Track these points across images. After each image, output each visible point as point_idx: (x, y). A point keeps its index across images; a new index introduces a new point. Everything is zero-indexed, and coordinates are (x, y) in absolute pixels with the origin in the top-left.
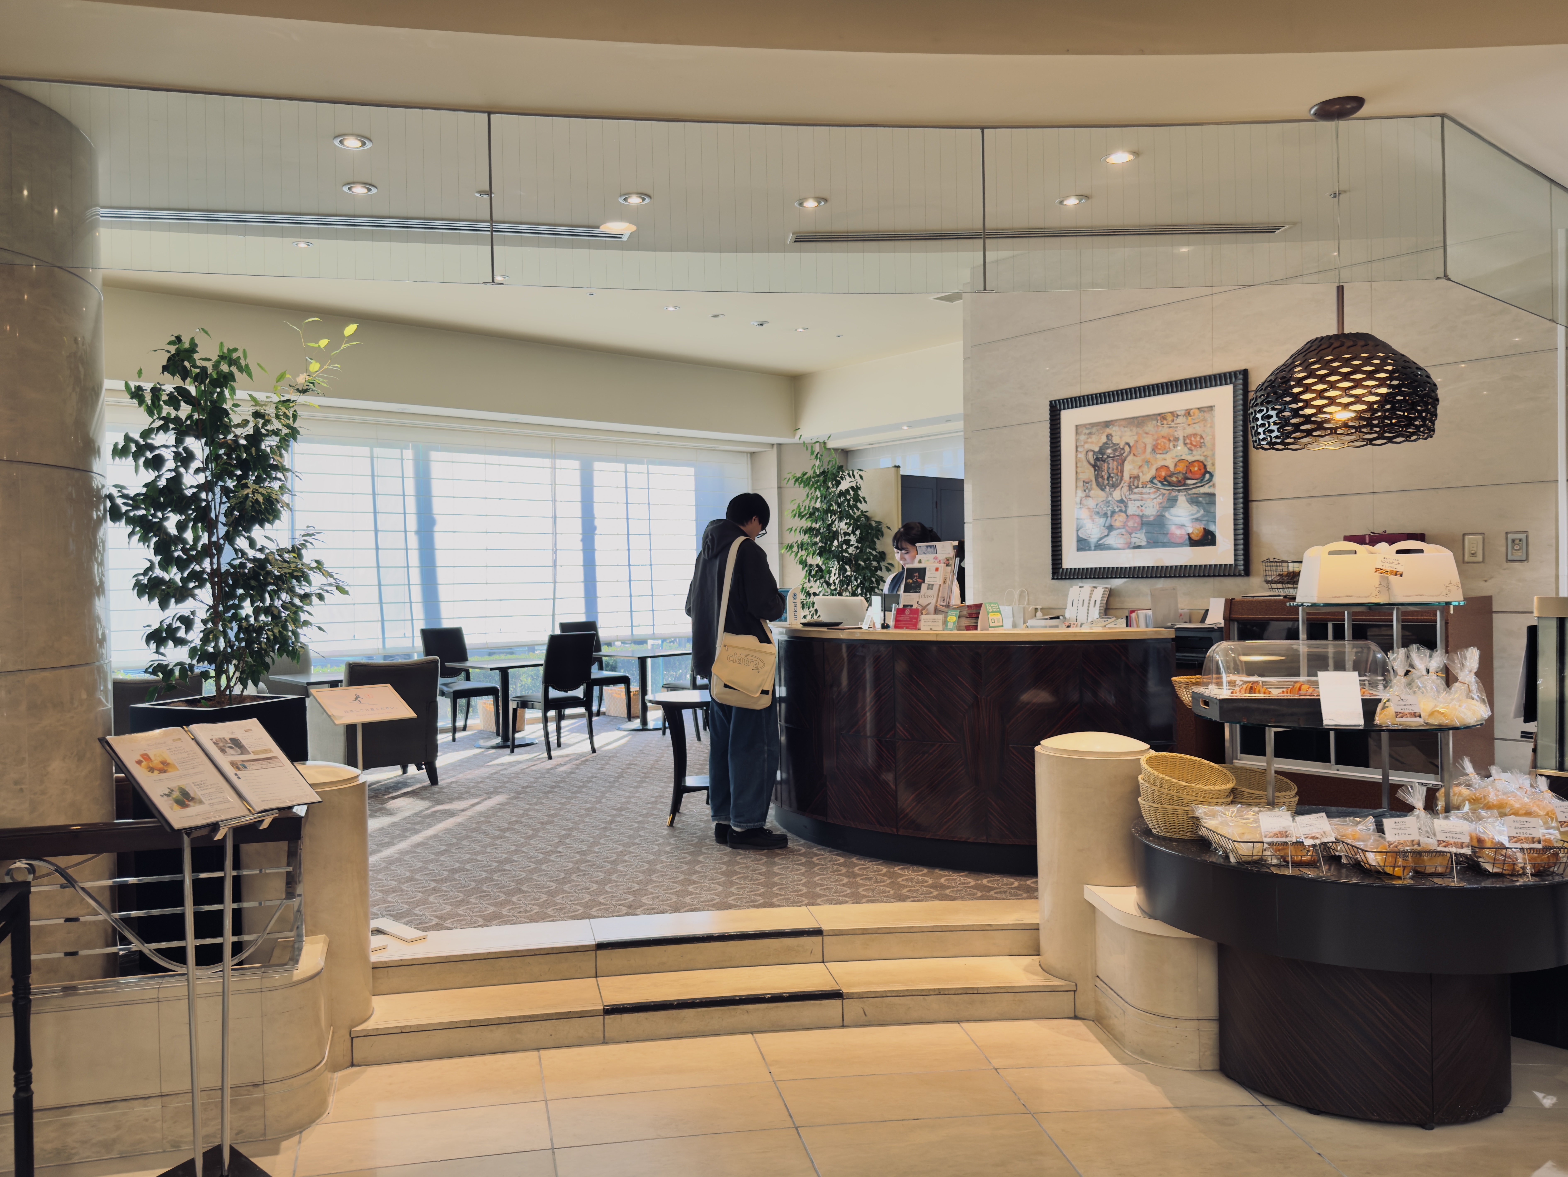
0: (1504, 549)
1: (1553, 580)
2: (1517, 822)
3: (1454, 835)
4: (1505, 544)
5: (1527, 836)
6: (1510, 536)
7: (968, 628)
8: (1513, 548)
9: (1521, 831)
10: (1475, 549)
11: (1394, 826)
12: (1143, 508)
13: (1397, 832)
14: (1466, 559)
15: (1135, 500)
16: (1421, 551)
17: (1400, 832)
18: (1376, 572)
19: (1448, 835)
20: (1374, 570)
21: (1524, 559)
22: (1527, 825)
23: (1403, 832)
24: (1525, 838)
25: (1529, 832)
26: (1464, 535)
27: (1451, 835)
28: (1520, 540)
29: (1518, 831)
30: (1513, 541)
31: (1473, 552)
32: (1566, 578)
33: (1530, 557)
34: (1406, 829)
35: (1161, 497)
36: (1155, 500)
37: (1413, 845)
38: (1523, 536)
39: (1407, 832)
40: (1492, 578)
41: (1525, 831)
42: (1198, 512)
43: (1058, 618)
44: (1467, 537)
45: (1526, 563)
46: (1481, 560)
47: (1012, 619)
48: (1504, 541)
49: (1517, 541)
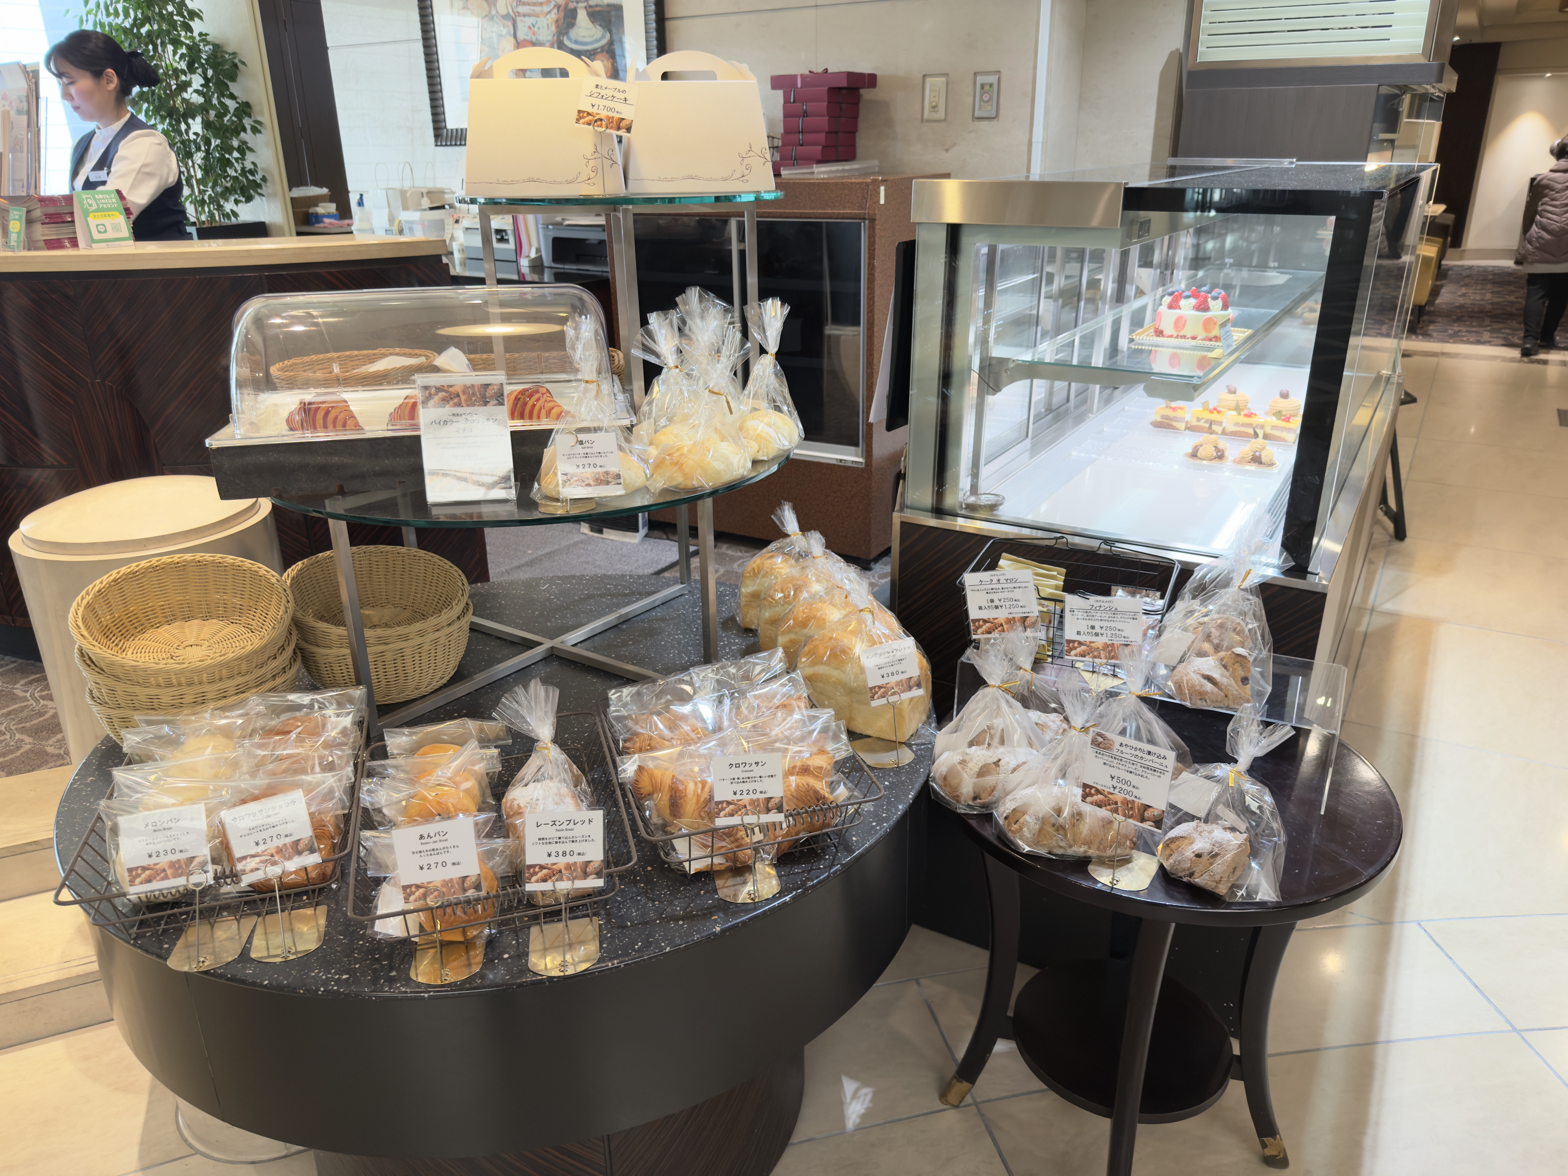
0: (971, 99)
1: (1025, 149)
2: (737, 766)
3: (568, 847)
4: (972, 93)
5: (754, 797)
6: (980, 80)
7: (52, 244)
8: (981, 97)
9: (744, 787)
10: (937, 99)
11: (418, 846)
12: (536, 29)
13: (424, 861)
14: (926, 114)
15: (524, 16)
16: (710, 75)
17: (432, 860)
18: (578, 121)
19: (553, 848)
20: (575, 115)
21: (994, 115)
22: (757, 771)
23: (440, 859)
24: (753, 802)
25: (759, 786)
26: (924, 76)
27: (560, 848)
28: (991, 85)
29: (738, 787)
30: (982, 86)
31: (934, 104)
32: (1040, 145)
33: (1001, 112)
34: (446, 850)
35: (555, 11)
36: (549, 16)
37: (465, 890)
38: (993, 79)
39: (449, 858)
40: (954, 145)
41: (750, 786)
42: (603, 37)
43: (442, 207)
44: (928, 80)
45: (995, 121)
46: (943, 117)
47: (387, 210)
48: (971, 86)
49: (987, 88)
